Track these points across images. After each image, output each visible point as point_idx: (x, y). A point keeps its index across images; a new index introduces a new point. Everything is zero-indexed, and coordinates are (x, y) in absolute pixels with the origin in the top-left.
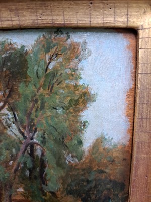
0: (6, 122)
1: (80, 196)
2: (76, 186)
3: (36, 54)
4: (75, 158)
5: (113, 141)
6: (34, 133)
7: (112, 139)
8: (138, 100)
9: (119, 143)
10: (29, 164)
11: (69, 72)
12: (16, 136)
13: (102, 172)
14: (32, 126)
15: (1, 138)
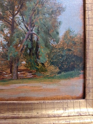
0: (18, 22)
1: (58, 66)
2: (55, 60)
4: (55, 42)
5: (74, 32)
6: (33, 28)
7: (74, 31)
9: (78, 34)
10: (30, 46)
12: (23, 29)
15: (15, 31)
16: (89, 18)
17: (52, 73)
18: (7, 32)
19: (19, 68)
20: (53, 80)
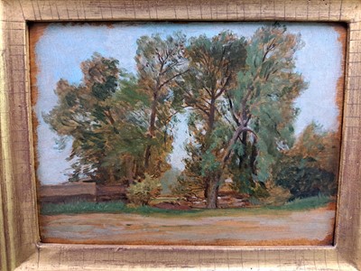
0: (222, 109)
1: (289, 187)
2: (285, 176)
3: (254, 44)
4: (286, 146)
5: (323, 128)
6: (248, 120)
7: (322, 126)
8: (348, 87)
9: (329, 131)
10: (241, 152)
11: (285, 61)
12: (230, 123)
13: (312, 160)
14: (246, 113)
15: (215, 125)
16: (352, 104)
17: (278, 199)
18: (202, 127)
19: (220, 190)
20: (279, 212)
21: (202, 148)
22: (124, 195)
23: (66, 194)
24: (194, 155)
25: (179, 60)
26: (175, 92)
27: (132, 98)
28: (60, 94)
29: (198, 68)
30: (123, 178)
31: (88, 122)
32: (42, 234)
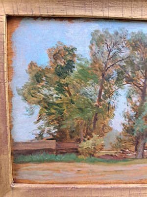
15: (146, 98)
18: (136, 99)
19: (146, 145)
21: (136, 115)
22: (76, 149)
23: (33, 149)
24: (130, 120)
25: (122, 49)
26: (118, 73)
27: (86, 77)
28: (30, 73)
29: (136, 55)
30: (77, 137)
31: (52, 95)
32: (15, 177)
